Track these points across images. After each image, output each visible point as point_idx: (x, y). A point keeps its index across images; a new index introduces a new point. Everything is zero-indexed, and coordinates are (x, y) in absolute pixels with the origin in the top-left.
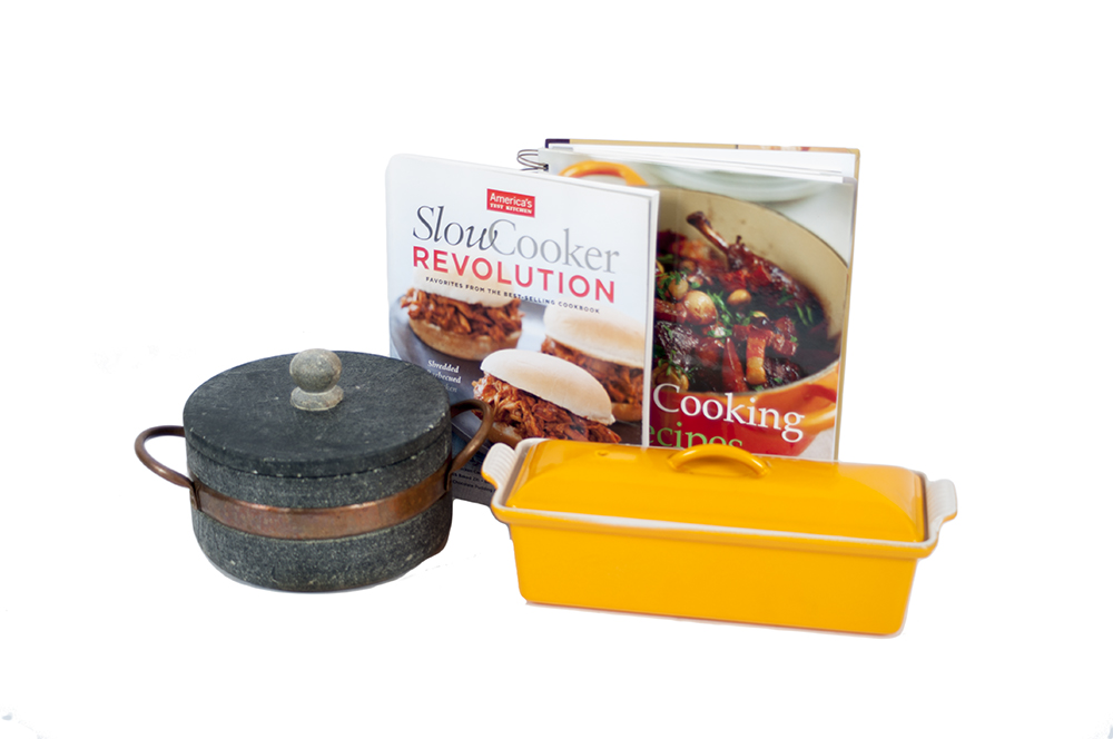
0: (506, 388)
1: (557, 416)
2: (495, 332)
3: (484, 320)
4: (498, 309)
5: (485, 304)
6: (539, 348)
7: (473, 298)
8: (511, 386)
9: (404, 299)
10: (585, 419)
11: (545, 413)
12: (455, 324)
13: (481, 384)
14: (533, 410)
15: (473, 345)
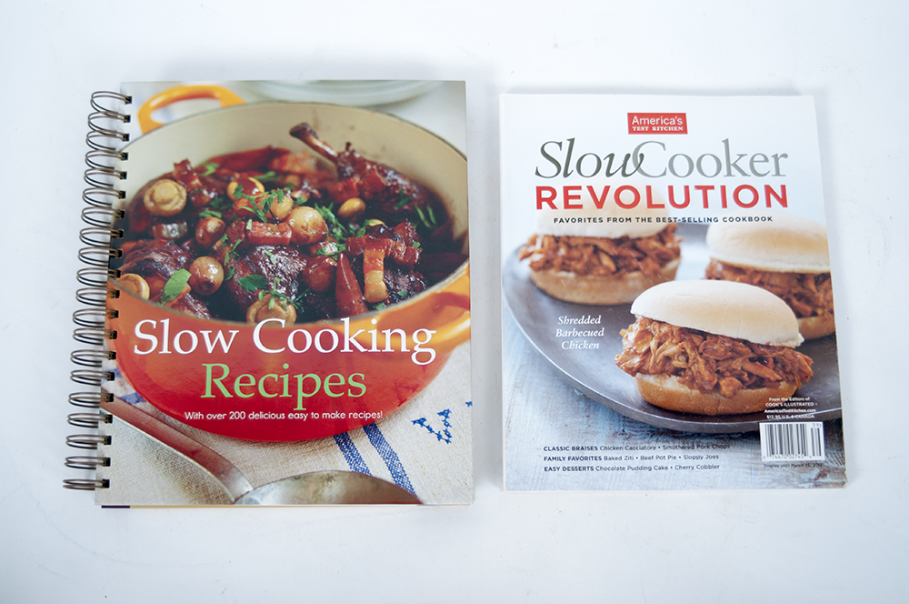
0: (664, 329)
1: (732, 351)
2: (647, 266)
3: (633, 254)
4: (649, 238)
5: (633, 235)
6: (703, 274)
7: (617, 231)
8: (671, 326)
9: (524, 249)
10: (767, 346)
11: (716, 351)
12: (595, 265)
13: (631, 331)
14: (701, 350)
15: (620, 286)
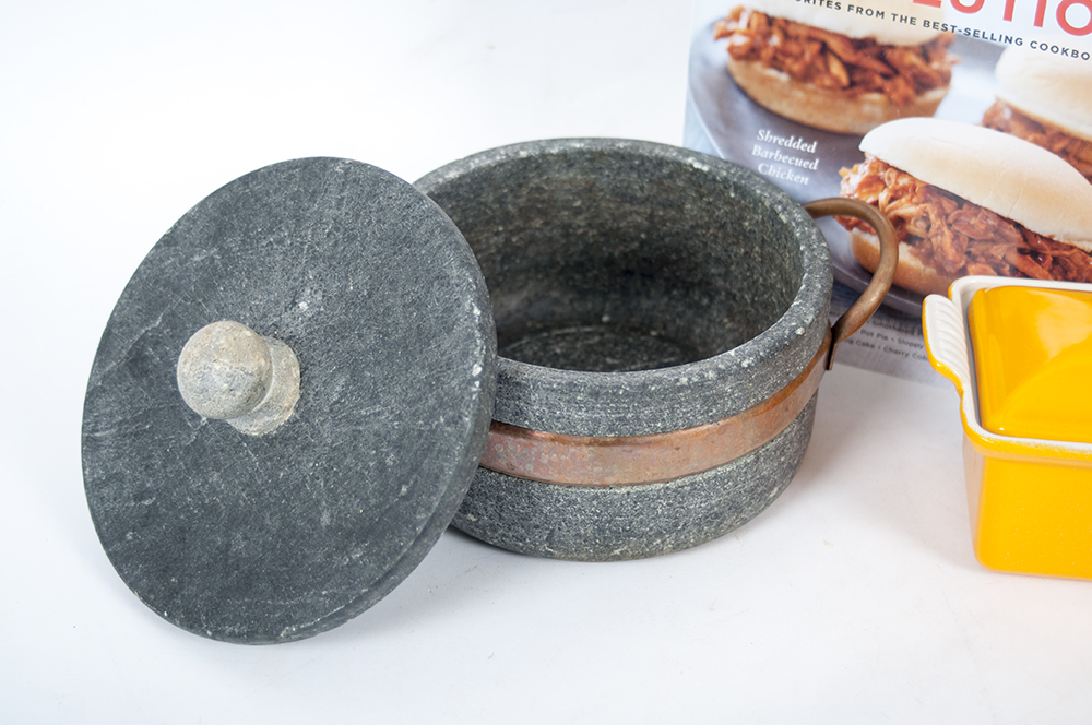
0: (904, 181)
1: (996, 232)
2: (895, 88)
3: (878, 66)
4: (907, 49)
5: (883, 39)
6: (979, 117)
7: (860, 28)
8: (914, 179)
9: (722, 25)
10: (1049, 240)
11: (973, 226)
12: (818, 71)
13: (856, 172)
14: (951, 220)
15: (851, 108)
